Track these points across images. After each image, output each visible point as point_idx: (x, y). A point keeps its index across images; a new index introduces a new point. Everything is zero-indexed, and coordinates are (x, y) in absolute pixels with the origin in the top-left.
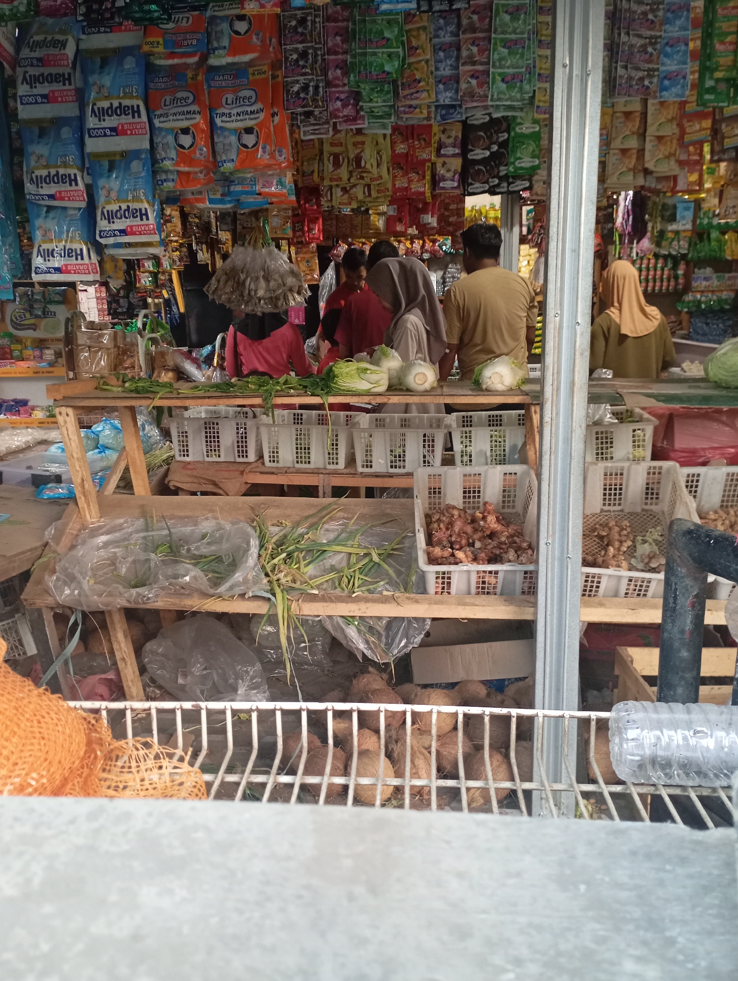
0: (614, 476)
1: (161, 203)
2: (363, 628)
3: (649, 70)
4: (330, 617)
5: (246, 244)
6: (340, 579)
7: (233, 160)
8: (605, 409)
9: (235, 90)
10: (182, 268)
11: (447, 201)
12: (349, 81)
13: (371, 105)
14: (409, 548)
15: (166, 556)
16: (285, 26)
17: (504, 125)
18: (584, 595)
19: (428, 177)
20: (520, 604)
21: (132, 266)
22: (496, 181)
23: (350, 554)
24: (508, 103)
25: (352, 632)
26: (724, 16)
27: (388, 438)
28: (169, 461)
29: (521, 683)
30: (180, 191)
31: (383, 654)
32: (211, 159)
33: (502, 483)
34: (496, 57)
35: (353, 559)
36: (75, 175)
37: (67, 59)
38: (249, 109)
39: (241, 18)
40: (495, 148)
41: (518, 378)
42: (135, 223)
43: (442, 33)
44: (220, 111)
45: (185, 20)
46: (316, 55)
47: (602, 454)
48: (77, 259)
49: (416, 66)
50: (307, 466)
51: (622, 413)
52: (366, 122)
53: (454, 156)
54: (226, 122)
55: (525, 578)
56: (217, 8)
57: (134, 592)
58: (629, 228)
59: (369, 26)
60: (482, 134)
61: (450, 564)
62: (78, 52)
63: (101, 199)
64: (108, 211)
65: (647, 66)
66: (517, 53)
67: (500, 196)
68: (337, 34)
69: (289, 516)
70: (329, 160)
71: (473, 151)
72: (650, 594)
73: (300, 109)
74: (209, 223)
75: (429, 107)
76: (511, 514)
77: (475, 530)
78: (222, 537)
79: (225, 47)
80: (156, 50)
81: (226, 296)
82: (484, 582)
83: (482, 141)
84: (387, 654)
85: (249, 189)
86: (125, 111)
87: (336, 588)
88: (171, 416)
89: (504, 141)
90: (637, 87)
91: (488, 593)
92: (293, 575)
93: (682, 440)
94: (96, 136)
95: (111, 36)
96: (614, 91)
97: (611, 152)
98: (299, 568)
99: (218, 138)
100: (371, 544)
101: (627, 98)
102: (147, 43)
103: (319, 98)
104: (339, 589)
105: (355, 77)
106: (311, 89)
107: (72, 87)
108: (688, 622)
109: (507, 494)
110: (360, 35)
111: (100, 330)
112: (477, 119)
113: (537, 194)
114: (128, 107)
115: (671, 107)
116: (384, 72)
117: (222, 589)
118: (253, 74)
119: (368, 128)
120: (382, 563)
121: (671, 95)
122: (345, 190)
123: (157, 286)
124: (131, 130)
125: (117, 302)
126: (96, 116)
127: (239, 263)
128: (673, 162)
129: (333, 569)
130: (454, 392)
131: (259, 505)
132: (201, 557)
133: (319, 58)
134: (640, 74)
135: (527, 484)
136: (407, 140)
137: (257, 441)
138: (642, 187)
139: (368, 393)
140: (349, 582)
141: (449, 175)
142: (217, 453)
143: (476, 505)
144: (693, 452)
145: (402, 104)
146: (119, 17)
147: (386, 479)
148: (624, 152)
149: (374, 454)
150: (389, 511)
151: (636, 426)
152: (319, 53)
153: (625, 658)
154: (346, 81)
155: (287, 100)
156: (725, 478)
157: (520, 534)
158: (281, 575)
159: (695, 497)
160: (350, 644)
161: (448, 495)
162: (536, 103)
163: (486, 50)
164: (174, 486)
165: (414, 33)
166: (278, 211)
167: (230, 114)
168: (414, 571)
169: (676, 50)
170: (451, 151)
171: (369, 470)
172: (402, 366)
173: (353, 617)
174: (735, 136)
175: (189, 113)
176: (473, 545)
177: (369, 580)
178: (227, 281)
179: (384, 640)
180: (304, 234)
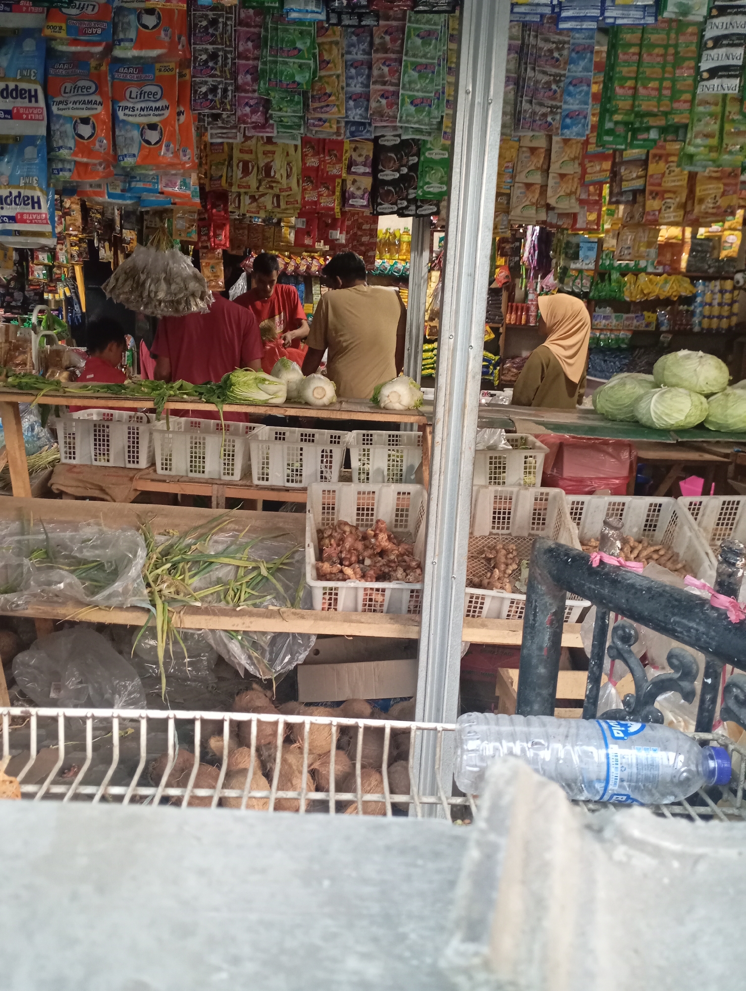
0: (503, 500)
1: (58, 194)
2: (246, 643)
3: (552, 107)
4: (212, 631)
5: (149, 244)
6: (226, 592)
7: (134, 155)
8: (500, 435)
9: (141, 84)
11: (360, 221)
12: (259, 87)
13: (280, 114)
14: (298, 562)
15: (41, 562)
16: (196, 25)
17: (415, 149)
18: (467, 615)
19: (338, 193)
20: (406, 623)
21: (25, 256)
22: (405, 203)
23: (238, 567)
24: (416, 126)
25: (235, 647)
26: (625, 61)
27: (286, 451)
28: (53, 463)
29: (405, 703)
30: (77, 182)
31: (266, 670)
32: (111, 152)
33: (395, 501)
34: (406, 79)
35: (241, 572)
38: (154, 105)
39: (150, 12)
40: (405, 170)
41: (416, 398)
42: (26, 211)
43: (354, 50)
44: (122, 104)
45: (90, 8)
46: (226, 58)
47: (495, 478)
49: (327, 79)
50: (201, 475)
51: (517, 440)
52: (275, 131)
53: (364, 174)
54: (129, 115)
55: (411, 596)
57: (2, 598)
58: (535, 262)
59: (280, 34)
60: (393, 155)
61: (338, 580)
65: (551, 103)
66: (427, 78)
67: (411, 219)
68: (248, 39)
69: (177, 526)
70: (238, 166)
71: (383, 171)
73: (207, 111)
74: (112, 221)
75: (338, 122)
76: (403, 533)
77: (366, 547)
79: (131, 40)
80: (58, 35)
81: (125, 296)
82: (371, 600)
83: (392, 162)
84: (270, 671)
85: (151, 187)
86: (21, 95)
87: (221, 601)
88: (58, 416)
89: (413, 164)
90: (540, 123)
91: (374, 611)
92: (176, 586)
93: (570, 470)
95: (11, 15)
96: (518, 124)
97: (516, 185)
98: (183, 580)
99: (120, 131)
100: (261, 557)
101: (531, 134)
102: (48, 27)
103: (226, 101)
104: (223, 602)
105: (265, 84)
106: (219, 91)
108: (547, 638)
109: (400, 513)
110: (271, 43)
112: (388, 141)
114: (25, 91)
115: (574, 146)
116: (294, 82)
117: (98, 597)
118: (160, 70)
119: (277, 137)
120: (270, 577)
121: (573, 134)
122: (253, 199)
123: (51, 281)
124: (27, 115)
125: (11, 295)
127: (140, 263)
128: (573, 200)
129: (219, 581)
130: (353, 408)
131: (146, 513)
132: (83, 562)
133: (229, 61)
134: (544, 110)
135: (420, 504)
136: (319, 154)
137: (149, 447)
138: (546, 223)
139: (266, 404)
140: (235, 595)
141: (359, 193)
142: (106, 457)
143: (369, 523)
144: (581, 481)
145: (312, 115)
147: (282, 493)
148: (528, 186)
149: (271, 466)
150: (281, 525)
151: (528, 453)
152: (229, 56)
153: (506, 679)
154: (256, 88)
155: (195, 100)
156: (607, 506)
157: (410, 553)
158: (164, 586)
159: (578, 524)
160: (232, 659)
161: (342, 512)
162: (444, 129)
163: (397, 71)
164: (58, 489)
165: (327, 47)
166: (184, 213)
167: (133, 108)
168: (301, 587)
169: (578, 90)
170: (362, 169)
171: (264, 483)
172: (302, 380)
173: (237, 632)
174: (633, 179)
175: (90, 102)
176: (362, 562)
177: (256, 594)
178: (126, 281)
179: (268, 656)
180: (209, 239)
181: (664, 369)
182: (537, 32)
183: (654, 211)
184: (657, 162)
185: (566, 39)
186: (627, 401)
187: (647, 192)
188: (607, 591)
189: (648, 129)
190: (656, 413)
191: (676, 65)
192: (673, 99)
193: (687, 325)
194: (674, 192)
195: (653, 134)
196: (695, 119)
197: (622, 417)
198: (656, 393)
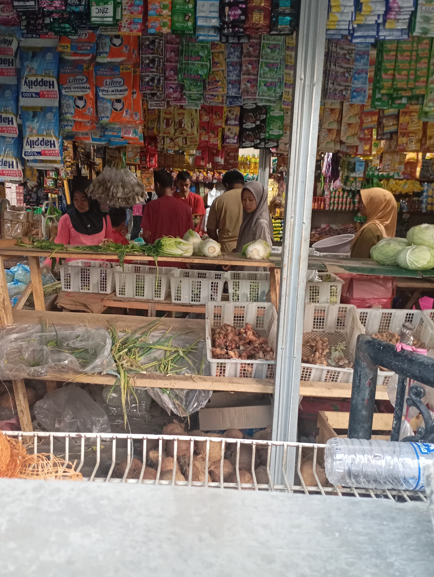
0: (320, 312)
1: (63, 139)
2: (172, 395)
3: (346, 86)
4: (152, 388)
5: (112, 166)
6: (160, 366)
7: (108, 117)
8: (315, 273)
9: (112, 77)
10: (72, 178)
11: (228, 151)
12: (178, 78)
13: (189, 92)
14: (202, 348)
15: (54, 348)
16: (143, 44)
17: (264, 110)
18: (301, 380)
19: (220, 136)
20: (265, 384)
21: (42, 174)
22: (258, 141)
23: (166, 351)
24: (268, 98)
25: (165, 398)
26: (388, 60)
27: (190, 284)
28: (57, 291)
29: (263, 431)
30: (75, 132)
31: (183, 412)
32: (95, 115)
33: (256, 313)
34: (262, 72)
35: (168, 354)
36: (12, 118)
37: (12, 51)
38: (119, 89)
39: (117, 37)
40: (258, 123)
41: (267, 253)
42: (47, 149)
43: (232, 56)
44: (102, 88)
45: (84, 35)
46: (160, 62)
47: (313, 299)
48: (9, 167)
49: (216, 73)
50: (142, 298)
51: (324, 276)
52: (187, 102)
53: (235, 125)
54: (105, 95)
55: (269, 368)
56: (103, 30)
57: (32, 369)
58: (330, 174)
59: (190, 48)
60: (252, 114)
61: (225, 358)
62: (19, 47)
63: (27, 133)
64: (31, 141)
65: (345, 84)
66: (274, 71)
67: (259, 150)
68: (172, 51)
69: (130, 327)
70: (163, 122)
71: (245, 123)
72: (339, 380)
73: (149, 92)
74: (89, 153)
75: (223, 96)
76: (261, 331)
77: (240, 339)
78: (89, 338)
79: (107, 53)
80: (65, 50)
81: (99, 195)
82: (245, 370)
83: (251, 118)
84: (186, 412)
85: (117, 134)
86: (45, 84)
87: (157, 371)
88: (61, 264)
89: (263, 119)
90: (339, 95)
91: (247, 377)
92: (131, 362)
93: (358, 293)
94: (26, 97)
95: (39, 40)
96: (327, 96)
97: (322, 130)
98: (135, 358)
99: (100, 103)
100: (179, 345)
101: (333, 101)
102: (60, 46)
103: (160, 86)
104: (158, 372)
105: (181, 76)
106: (156, 80)
107: (14, 67)
108: (367, 393)
110: (185, 53)
111: (19, 211)
112: (249, 106)
113: (281, 150)
114: (47, 82)
115: (356, 108)
116: (198, 74)
117: (87, 369)
118: (123, 69)
119: (187, 105)
120: (185, 357)
121: (357, 101)
122: (172, 140)
123: (56, 187)
124: (48, 95)
125: (30, 195)
126: (27, 85)
127: (107, 177)
128: (356, 138)
129: (155, 359)
130: (231, 258)
131: (112, 319)
132: (75, 349)
134: (341, 88)
135: (271, 314)
136: (209, 114)
137: (112, 281)
138: (339, 151)
139: (181, 256)
140: (165, 367)
141: (231, 136)
142: (88, 287)
143: (241, 325)
144: (363, 300)
145: (208, 93)
146: (46, 29)
147: (189, 308)
148: (330, 130)
149: (182, 292)
150: (190, 326)
151: (333, 284)
152: (161, 60)
153: (324, 418)
154: (176, 78)
155: (142, 86)
156: (381, 315)
157: (266, 342)
158: (125, 362)
159: (364, 325)
160: (164, 404)
161: (225, 318)
162: (283, 99)
163: (257, 67)
164: (60, 306)
165: (216, 55)
166: (132, 149)
167: (107, 90)
168: (203, 362)
169: (361, 76)
170: (233, 122)
171: (178, 302)
172: (201, 242)
173: (166, 389)
174: (390, 126)
175: (83, 88)
176: (239, 348)
177: (177, 366)
178: (99, 187)
179: (184, 403)
180: (146, 163)
181: (413, 235)
182: (337, 44)
183: (403, 144)
184: (405, 116)
185: (354, 48)
186: (392, 254)
187: (399, 133)
188: (406, 366)
189: (401, 98)
190: (410, 260)
191: (417, 61)
192: (416, 80)
193: (418, 209)
194: (415, 133)
195: (404, 101)
196: (429, 92)
197: (389, 263)
198: (409, 249)
